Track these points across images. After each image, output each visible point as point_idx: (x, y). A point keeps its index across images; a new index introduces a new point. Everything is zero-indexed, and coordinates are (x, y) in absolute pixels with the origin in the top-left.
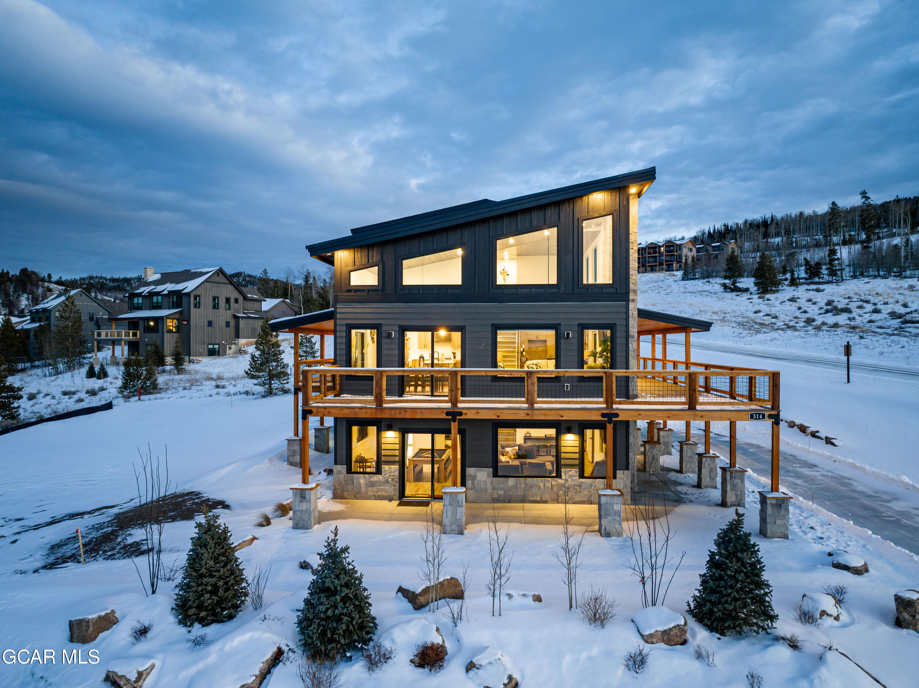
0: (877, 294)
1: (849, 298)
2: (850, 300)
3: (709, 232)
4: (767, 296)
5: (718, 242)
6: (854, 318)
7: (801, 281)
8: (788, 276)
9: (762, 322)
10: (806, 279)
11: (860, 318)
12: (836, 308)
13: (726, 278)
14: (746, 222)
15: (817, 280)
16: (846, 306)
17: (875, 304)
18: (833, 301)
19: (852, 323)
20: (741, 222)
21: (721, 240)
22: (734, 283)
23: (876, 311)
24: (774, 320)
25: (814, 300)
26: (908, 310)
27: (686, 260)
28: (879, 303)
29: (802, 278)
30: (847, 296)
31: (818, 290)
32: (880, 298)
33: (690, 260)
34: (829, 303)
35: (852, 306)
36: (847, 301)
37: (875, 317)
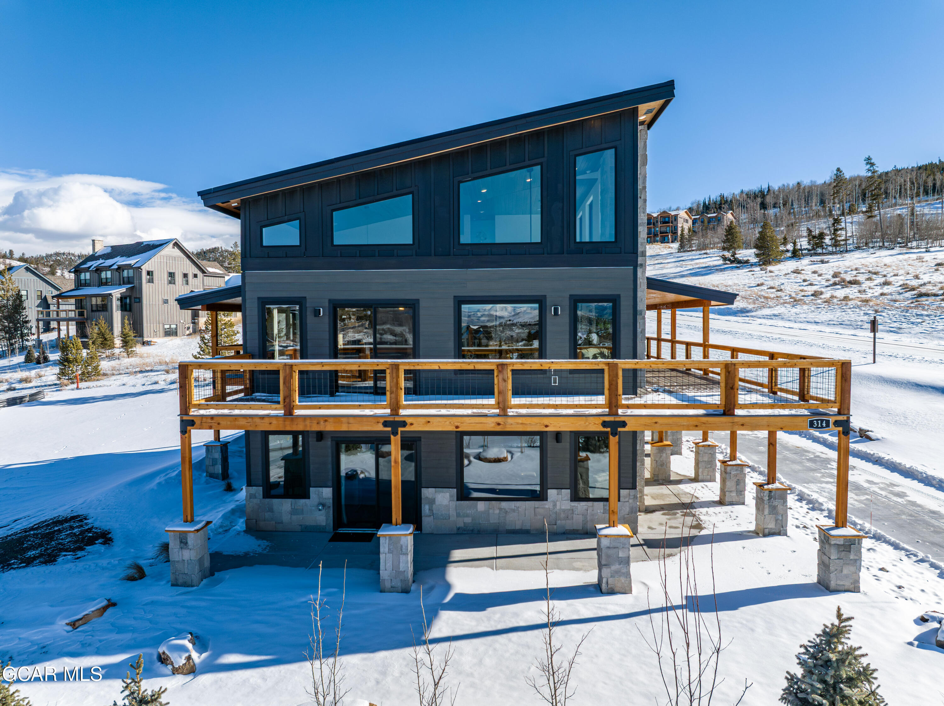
0: (885, 265)
1: (856, 269)
2: (858, 272)
3: (705, 203)
4: (770, 268)
5: (714, 213)
6: (864, 291)
7: (804, 252)
8: (790, 247)
9: (766, 295)
10: (809, 250)
11: (871, 291)
12: (844, 280)
13: (724, 249)
14: (742, 192)
15: (819, 250)
16: (854, 278)
17: (885, 276)
18: (840, 273)
19: (864, 296)
20: (737, 192)
21: (717, 211)
22: (734, 254)
23: (886, 283)
24: (779, 293)
25: (820, 272)
26: (921, 282)
27: (683, 231)
28: (889, 276)
29: (805, 249)
30: (854, 267)
31: (822, 262)
32: (889, 269)
33: (686, 231)
34: (835, 275)
35: (861, 278)
36: (854, 272)
37: (886, 289)
